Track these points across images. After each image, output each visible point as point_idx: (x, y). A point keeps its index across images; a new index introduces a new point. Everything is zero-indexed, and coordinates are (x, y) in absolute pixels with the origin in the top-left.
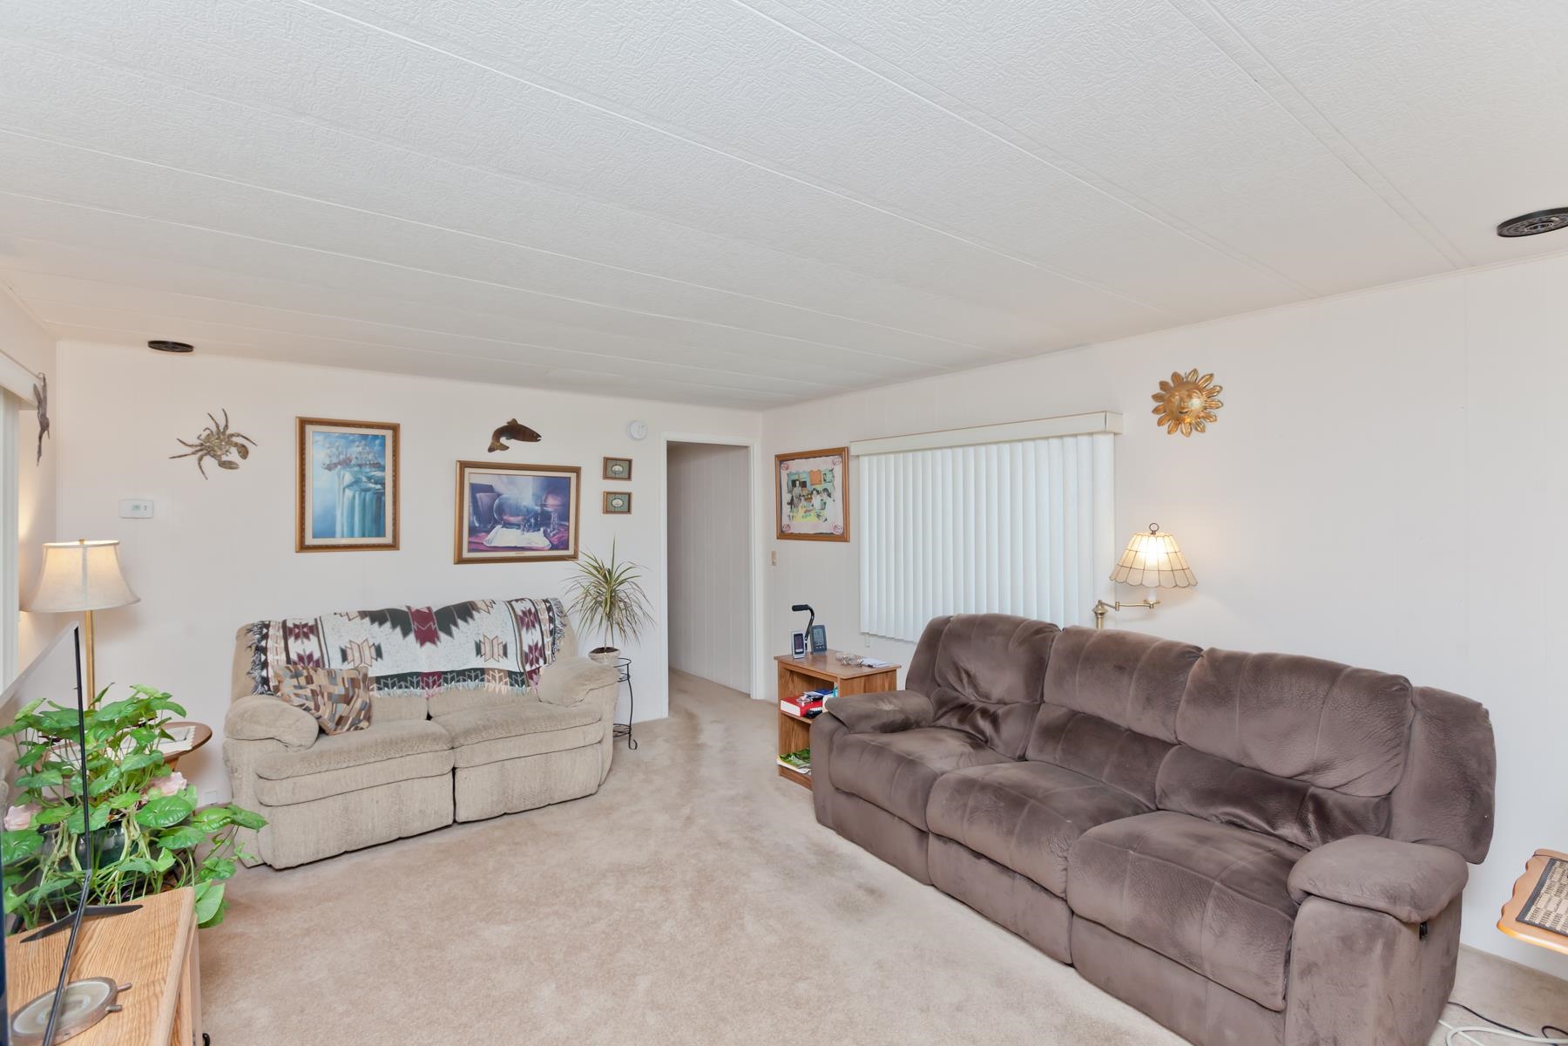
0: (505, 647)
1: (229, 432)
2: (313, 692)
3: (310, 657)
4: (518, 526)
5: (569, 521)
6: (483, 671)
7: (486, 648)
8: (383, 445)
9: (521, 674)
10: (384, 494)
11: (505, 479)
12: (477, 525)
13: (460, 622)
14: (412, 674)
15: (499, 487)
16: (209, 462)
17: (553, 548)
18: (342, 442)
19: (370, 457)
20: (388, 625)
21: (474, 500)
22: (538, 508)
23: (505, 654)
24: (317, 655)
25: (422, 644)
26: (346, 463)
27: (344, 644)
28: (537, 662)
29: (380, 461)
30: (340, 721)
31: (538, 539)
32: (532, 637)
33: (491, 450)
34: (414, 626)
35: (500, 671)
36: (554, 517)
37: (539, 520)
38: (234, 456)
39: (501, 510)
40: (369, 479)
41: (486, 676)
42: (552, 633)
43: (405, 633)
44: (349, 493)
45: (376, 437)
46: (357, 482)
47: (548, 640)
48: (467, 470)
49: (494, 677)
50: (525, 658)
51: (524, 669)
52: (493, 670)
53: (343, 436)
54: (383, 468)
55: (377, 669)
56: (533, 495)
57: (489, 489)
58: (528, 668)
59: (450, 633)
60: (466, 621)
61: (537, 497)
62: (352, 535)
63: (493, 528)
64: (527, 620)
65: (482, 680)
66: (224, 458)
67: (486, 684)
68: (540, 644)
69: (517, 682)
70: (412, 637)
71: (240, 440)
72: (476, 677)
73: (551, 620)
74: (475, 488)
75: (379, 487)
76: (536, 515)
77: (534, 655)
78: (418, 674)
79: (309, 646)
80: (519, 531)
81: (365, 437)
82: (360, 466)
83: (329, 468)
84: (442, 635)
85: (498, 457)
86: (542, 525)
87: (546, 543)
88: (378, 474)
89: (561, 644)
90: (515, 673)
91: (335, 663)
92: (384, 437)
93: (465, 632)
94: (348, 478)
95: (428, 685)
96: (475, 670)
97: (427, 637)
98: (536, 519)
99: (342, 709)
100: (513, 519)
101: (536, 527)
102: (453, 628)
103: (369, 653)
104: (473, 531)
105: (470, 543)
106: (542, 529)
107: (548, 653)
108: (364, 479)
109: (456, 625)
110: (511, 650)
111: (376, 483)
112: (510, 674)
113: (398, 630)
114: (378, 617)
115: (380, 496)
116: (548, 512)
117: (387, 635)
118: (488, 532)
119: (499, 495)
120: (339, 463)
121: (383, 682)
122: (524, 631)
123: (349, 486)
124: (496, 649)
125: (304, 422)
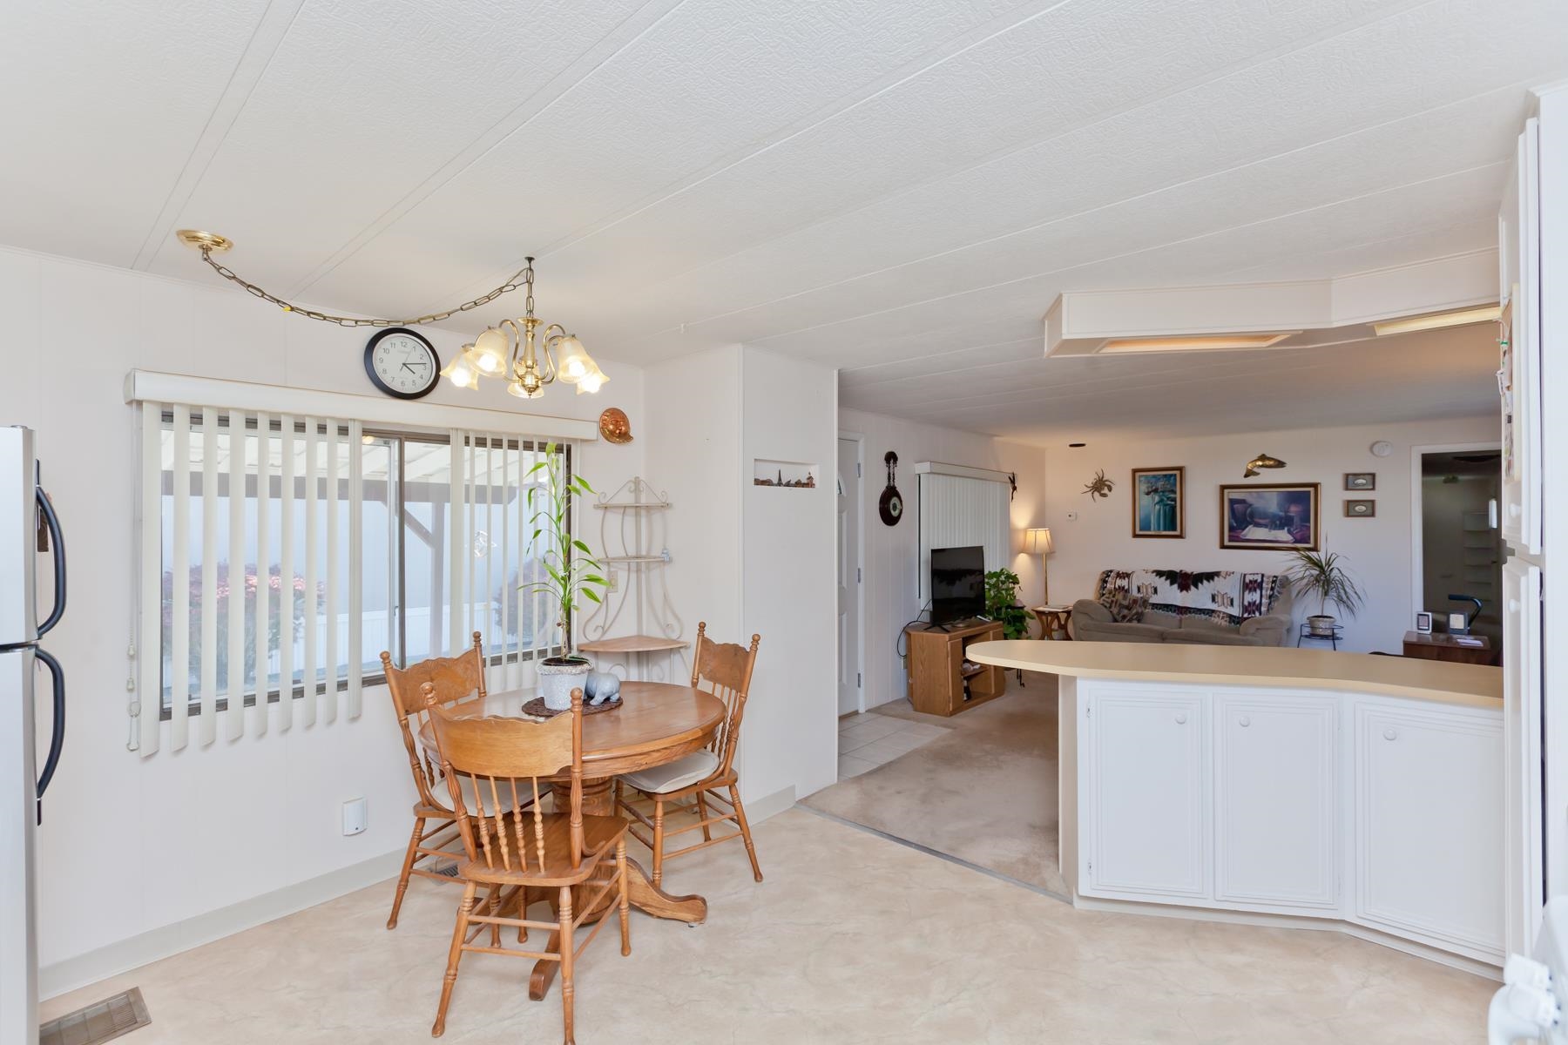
0: (1232, 601)
1: (1104, 479)
2: (1112, 601)
3: (1124, 587)
4: (1265, 526)
5: (1309, 522)
6: (1213, 611)
7: (1219, 599)
8: (1175, 479)
9: (1239, 618)
10: (1176, 507)
11: (1255, 495)
12: (1235, 525)
13: (1205, 582)
14: (1172, 605)
15: (1250, 499)
16: (1096, 494)
17: (1296, 541)
18: (1154, 480)
19: (1168, 486)
20: (1164, 578)
21: (1232, 510)
22: (1282, 514)
23: (1232, 604)
24: (1126, 587)
25: (1181, 591)
26: (1156, 491)
27: (1140, 584)
28: (1254, 613)
29: (1174, 488)
30: (1124, 617)
31: (1283, 535)
32: (1254, 597)
33: (1246, 476)
34: (1179, 580)
35: (1224, 613)
36: (1297, 520)
37: (1282, 522)
38: (1106, 491)
39: (1252, 515)
40: (1168, 498)
41: (1214, 614)
42: (1270, 597)
43: (1172, 584)
44: (1157, 507)
45: (1171, 475)
46: (1161, 501)
47: (1265, 601)
48: (1226, 491)
49: (1219, 616)
50: (1246, 609)
51: (1243, 615)
52: (1220, 612)
53: (1154, 476)
54: (1175, 492)
55: (1154, 599)
56: (1278, 504)
57: (1243, 502)
58: (1246, 615)
59: (1197, 587)
60: (1209, 581)
61: (1280, 506)
62: (1159, 530)
63: (1246, 527)
64: (1250, 586)
65: (1211, 616)
66: (1102, 492)
67: (1213, 619)
68: (1258, 602)
69: (1234, 622)
70: (1176, 586)
71: (1107, 483)
72: (1208, 614)
73: (1272, 589)
74: (1232, 502)
75: (1173, 503)
76: (1280, 518)
77: (1251, 608)
78: (1176, 606)
79: (1124, 583)
80: (1266, 530)
81: (1165, 476)
82: (1163, 492)
83: (1148, 494)
84: (1192, 588)
85: (1252, 480)
86: (1287, 525)
87: (1290, 538)
88: (1172, 496)
89: (1275, 605)
90: (1235, 617)
91: (1134, 593)
92: (1175, 475)
93: (1206, 588)
94: (1157, 499)
95: (1181, 613)
96: (1209, 610)
97: (1184, 587)
98: (1281, 522)
99: (1125, 612)
100: (1261, 521)
101: (1281, 527)
102: (1200, 585)
103: (1150, 590)
104: (1231, 529)
105: (1230, 536)
106: (1286, 529)
107: (1263, 609)
108: (1165, 499)
109: (1202, 583)
110: (1236, 603)
111: (1172, 501)
112: (1231, 616)
113: (1168, 582)
114: (1160, 573)
115: (1173, 508)
116: (1290, 516)
117: (1163, 584)
118: (1243, 529)
119: (1251, 505)
120: (1152, 491)
121: (1155, 606)
122: (1247, 592)
123: (1157, 503)
124: (1225, 601)
125: (1135, 471)
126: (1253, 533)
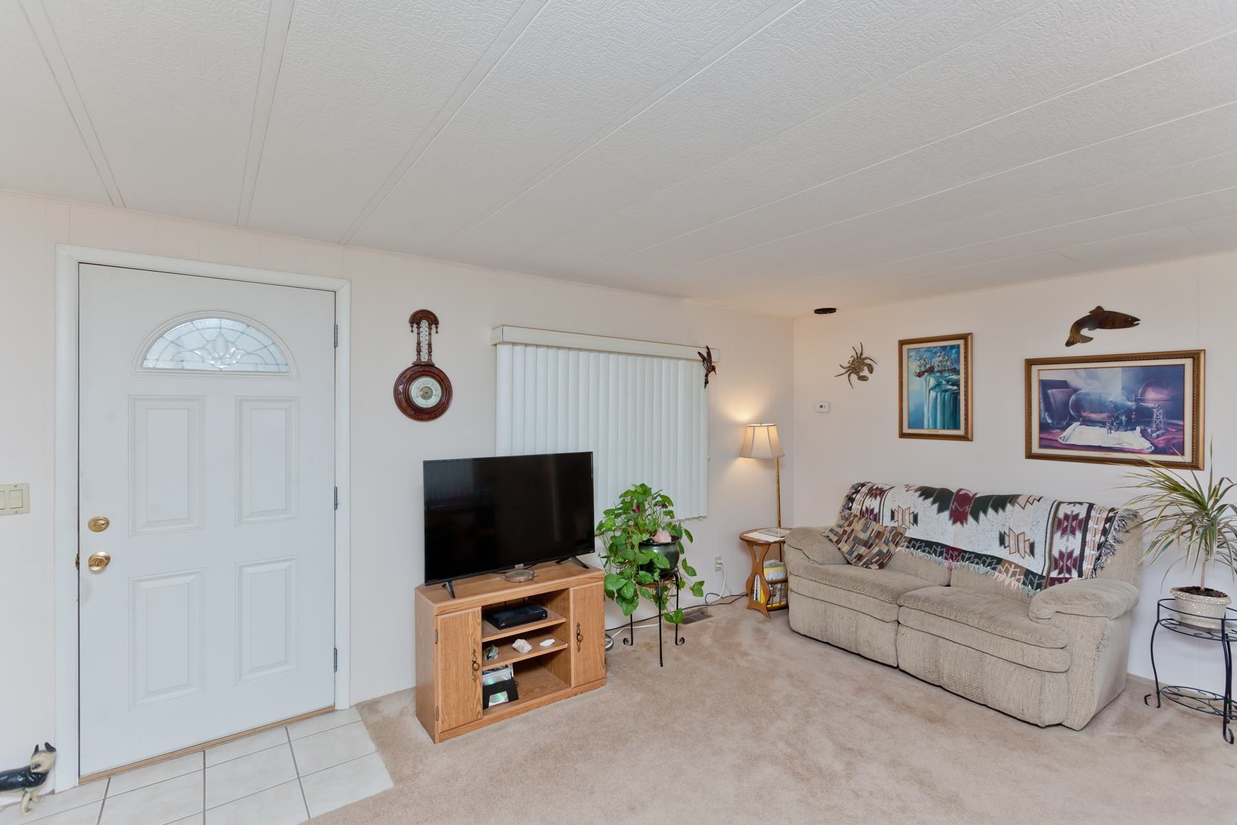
0: (1032, 546)
1: (863, 356)
2: (845, 532)
3: (872, 510)
4: (1102, 424)
5: (1183, 419)
6: (999, 561)
7: (1010, 541)
8: (958, 353)
9: (1041, 577)
10: (959, 393)
11: (1082, 373)
12: (1050, 421)
13: (990, 511)
14: (938, 544)
15: (1074, 381)
16: (854, 377)
17: (1157, 451)
18: (927, 355)
19: (949, 363)
20: (931, 500)
21: (1045, 398)
22: (1132, 404)
23: (1032, 552)
24: (876, 511)
25: (954, 522)
26: (931, 370)
27: (895, 507)
28: (1069, 571)
29: (955, 366)
30: (860, 557)
31: (1133, 440)
32: (1071, 544)
33: (1069, 344)
34: (953, 505)
35: (1017, 566)
36: (1158, 415)
37: (1136, 418)
38: (865, 372)
39: (1078, 406)
40: (948, 382)
41: (999, 567)
42: (1100, 546)
43: (940, 510)
44: (933, 394)
45: (952, 347)
46: (939, 385)
47: (1090, 552)
48: (1035, 368)
49: (1007, 571)
50: (1055, 563)
51: (1049, 573)
52: (1011, 563)
53: (929, 350)
54: (957, 372)
55: (913, 532)
56: (1123, 388)
57: (1063, 384)
58: (1054, 574)
59: (976, 518)
60: (996, 510)
61: (1128, 391)
62: (935, 427)
63: (1068, 425)
64: (1064, 524)
65: (994, 569)
66: (861, 374)
67: (997, 574)
68: (1077, 553)
69: (1032, 583)
70: (946, 514)
71: (868, 361)
72: (990, 564)
73: (1105, 532)
74: (1045, 385)
75: (955, 388)
76: (1128, 412)
77: (1067, 564)
78: (943, 546)
79: (873, 503)
80: (1104, 430)
81: (944, 348)
82: (940, 372)
83: (920, 375)
84: (970, 519)
85: (1079, 350)
86: (1139, 424)
87: (1146, 444)
88: (955, 377)
89: (1108, 561)
90: (1034, 574)
91: (887, 521)
92: (958, 346)
93: (992, 521)
94: (932, 382)
95: (952, 557)
96: (993, 557)
97: (958, 517)
98: (1129, 417)
99: (862, 550)
100: (1094, 416)
101: (1130, 426)
102: (982, 515)
103: (909, 518)
104: (1044, 427)
105: (1041, 439)
106: (1138, 429)
107: (1087, 566)
108: (944, 382)
109: (985, 512)
110: (1039, 550)
111: (953, 385)
112: (1028, 573)
113: (936, 506)
114: (926, 492)
115: (955, 395)
116: (1147, 408)
117: (927, 508)
118: (1064, 429)
119: (1075, 390)
120: (926, 371)
121: (914, 543)
122: (1058, 535)
123: (932, 389)
124: (1021, 545)
125: (902, 343)
126: (1078, 434)
